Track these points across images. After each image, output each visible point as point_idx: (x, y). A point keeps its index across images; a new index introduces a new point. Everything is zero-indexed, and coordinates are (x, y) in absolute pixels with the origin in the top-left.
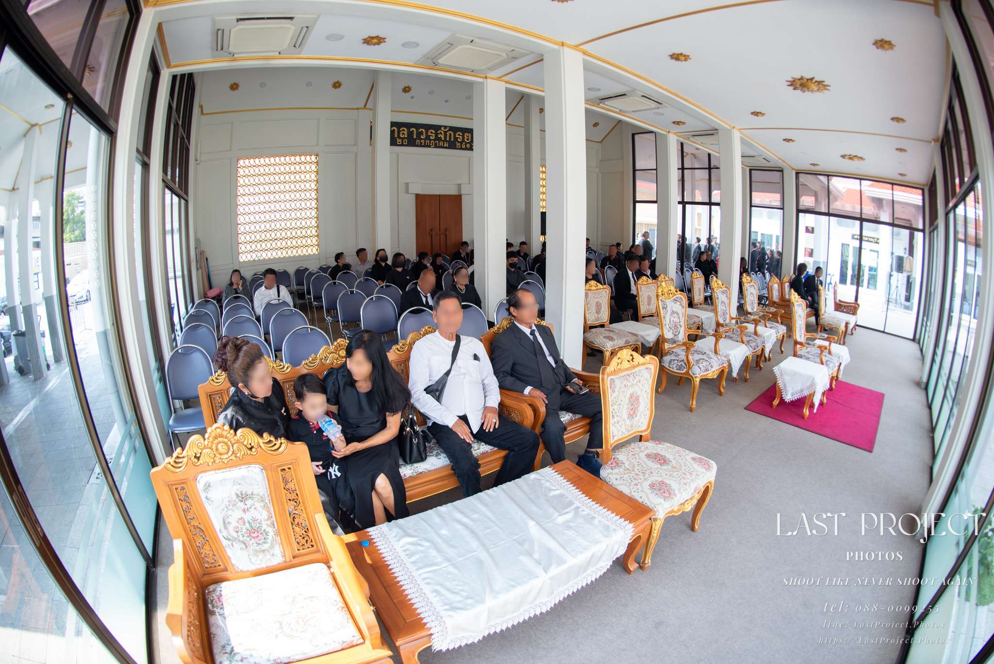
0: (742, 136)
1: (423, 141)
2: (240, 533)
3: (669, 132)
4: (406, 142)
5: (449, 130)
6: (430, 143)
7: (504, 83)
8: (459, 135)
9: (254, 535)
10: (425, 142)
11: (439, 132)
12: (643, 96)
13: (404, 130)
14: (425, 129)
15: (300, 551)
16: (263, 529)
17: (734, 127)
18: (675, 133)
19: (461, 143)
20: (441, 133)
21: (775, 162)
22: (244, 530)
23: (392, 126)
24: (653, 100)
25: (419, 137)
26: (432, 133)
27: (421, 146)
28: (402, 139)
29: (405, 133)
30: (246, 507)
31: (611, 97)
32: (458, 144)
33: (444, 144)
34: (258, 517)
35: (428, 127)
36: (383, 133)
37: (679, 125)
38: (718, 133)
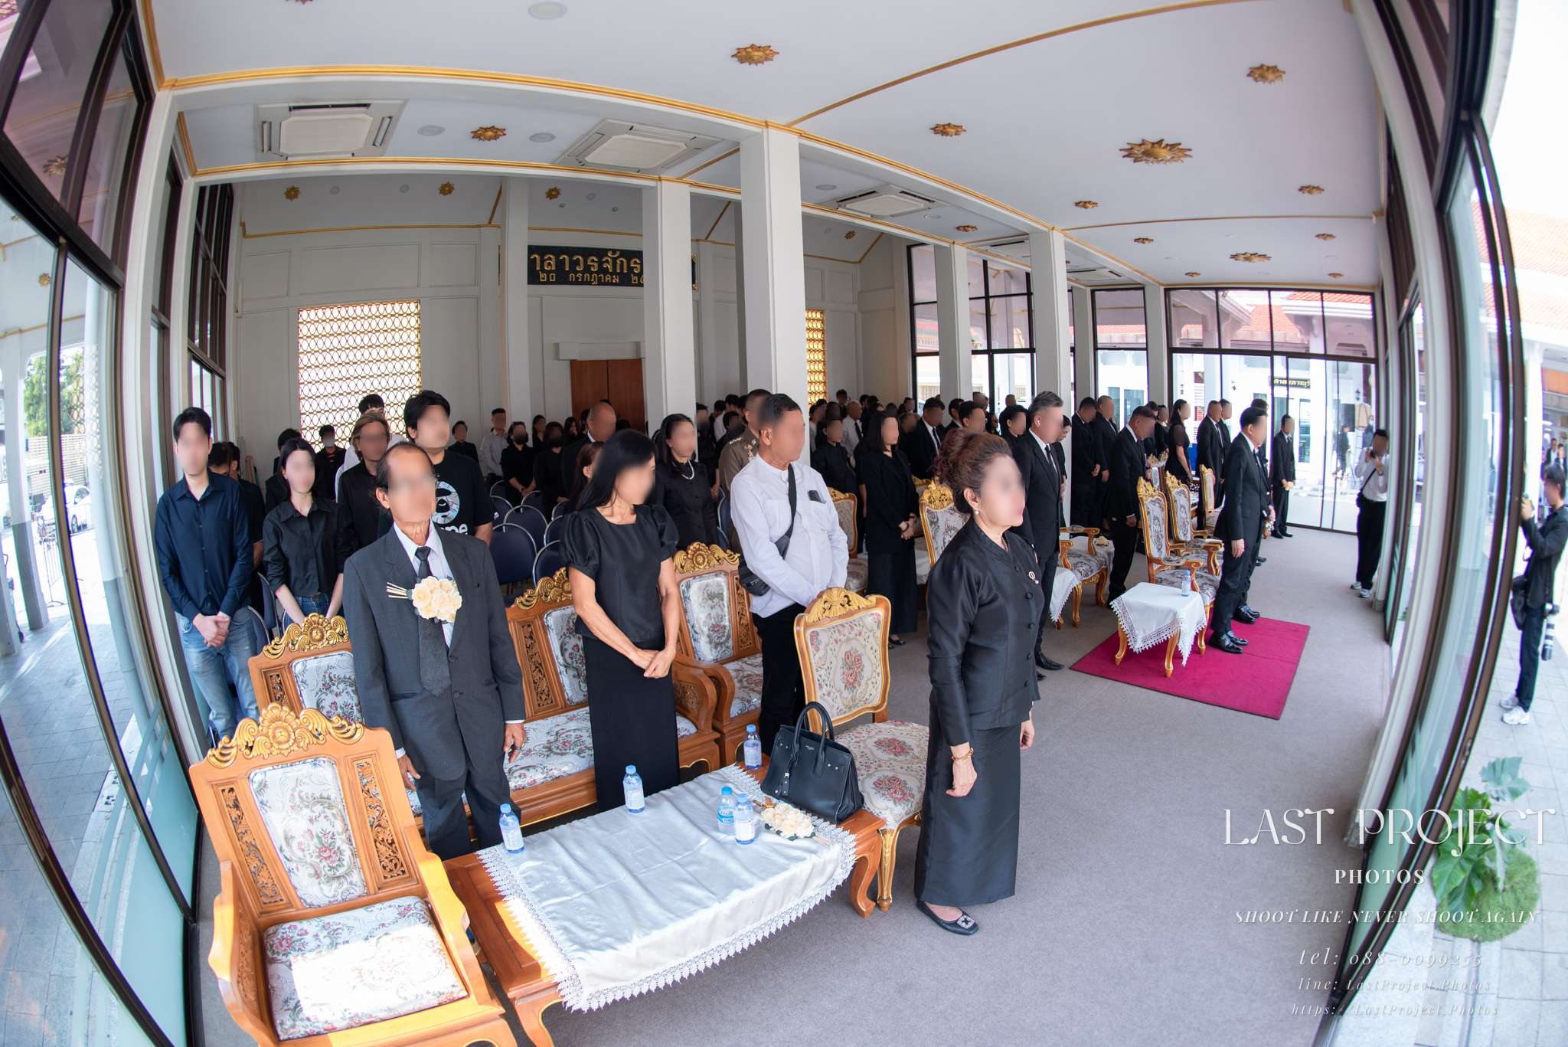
0: (1068, 240)
1: (579, 275)
2: (306, 852)
3: (954, 243)
4: (553, 277)
5: (619, 256)
6: (591, 278)
7: (688, 185)
8: (635, 263)
9: (325, 855)
10: (583, 277)
11: (604, 260)
12: (903, 192)
13: (550, 259)
14: (582, 256)
15: (387, 880)
16: (337, 845)
17: (1053, 228)
18: (964, 244)
19: (639, 276)
20: (607, 261)
21: (1129, 274)
22: (312, 848)
23: (530, 254)
24: (919, 197)
25: (573, 270)
26: (593, 261)
27: (577, 283)
28: (547, 273)
29: (551, 263)
30: (314, 815)
31: (855, 197)
32: (634, 278)
33: (612, 278)
34: (329, 829)
35: (586, 252)
36: (517, 265)
37: (966, 231)
38: (1028, 239)
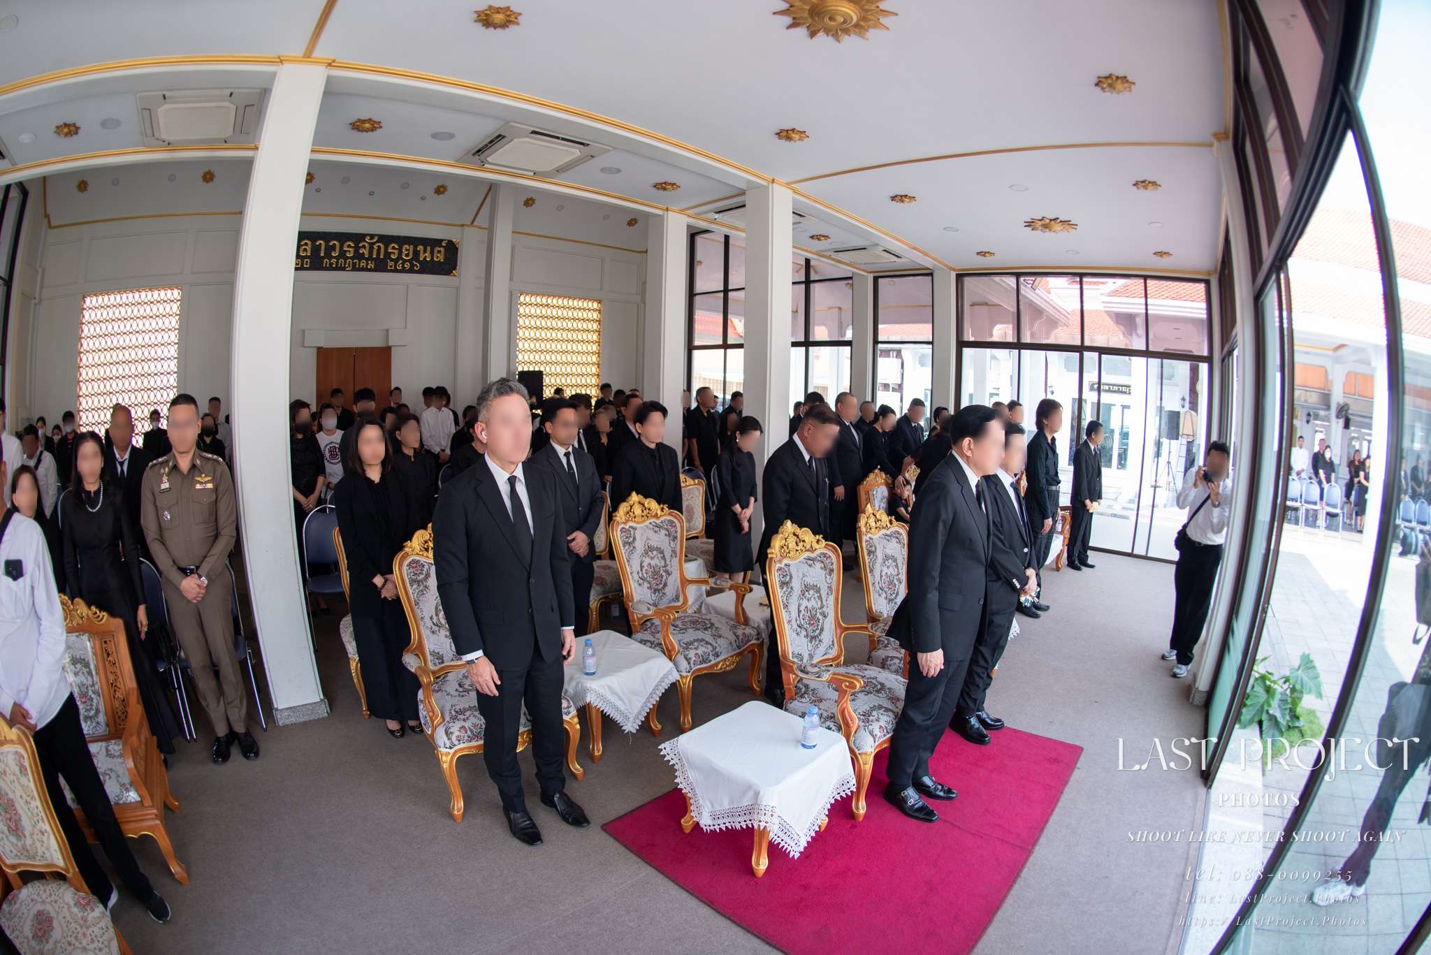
1: (334, 261)
3: (667, 209)
4: (308, 263)
5: (377, 242)
6: (345, 264)
8: (393, 248)
10: (337, 263)
11: (361, 245)
14: (339, 241)
17: (773, 181)
18: (681, 211)
19: (396, 261)
20: (364, 247)
24: (564, 139)
25: (328, 255)
26: (349, 246)
27: (331, 268)
28: (303, 258)
29: (307, 248)
31: (487, 146)
32: (391, 263)
33: (367, 264)
35: (343, 237)
37: (668, 189)
